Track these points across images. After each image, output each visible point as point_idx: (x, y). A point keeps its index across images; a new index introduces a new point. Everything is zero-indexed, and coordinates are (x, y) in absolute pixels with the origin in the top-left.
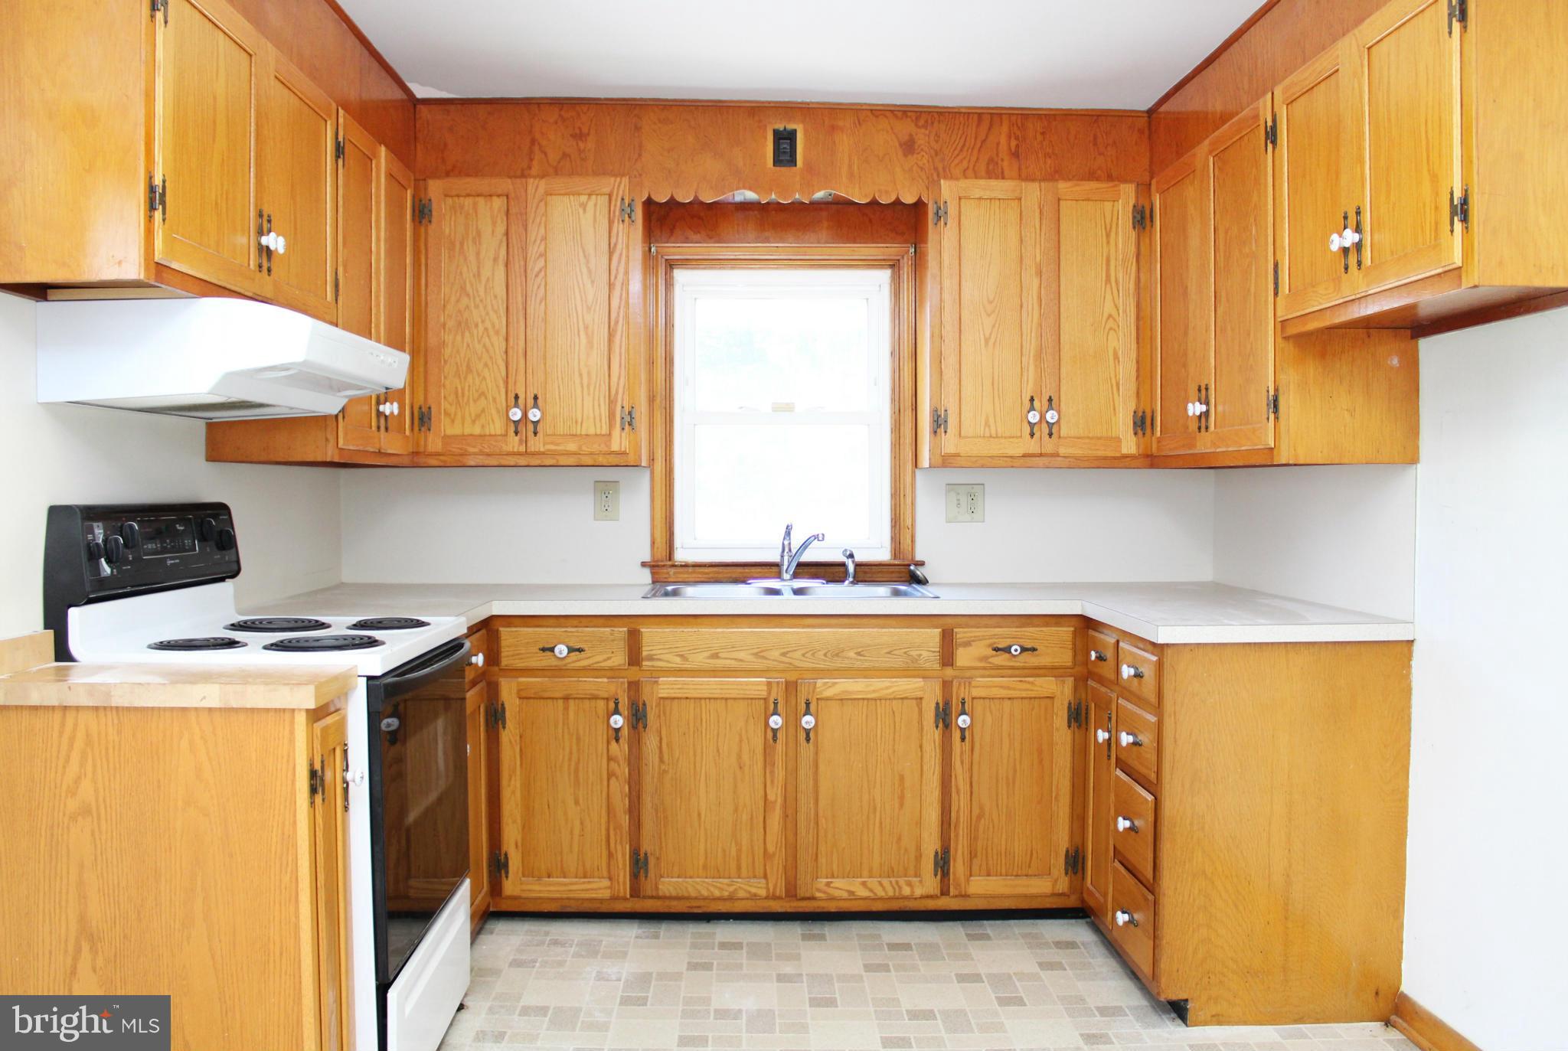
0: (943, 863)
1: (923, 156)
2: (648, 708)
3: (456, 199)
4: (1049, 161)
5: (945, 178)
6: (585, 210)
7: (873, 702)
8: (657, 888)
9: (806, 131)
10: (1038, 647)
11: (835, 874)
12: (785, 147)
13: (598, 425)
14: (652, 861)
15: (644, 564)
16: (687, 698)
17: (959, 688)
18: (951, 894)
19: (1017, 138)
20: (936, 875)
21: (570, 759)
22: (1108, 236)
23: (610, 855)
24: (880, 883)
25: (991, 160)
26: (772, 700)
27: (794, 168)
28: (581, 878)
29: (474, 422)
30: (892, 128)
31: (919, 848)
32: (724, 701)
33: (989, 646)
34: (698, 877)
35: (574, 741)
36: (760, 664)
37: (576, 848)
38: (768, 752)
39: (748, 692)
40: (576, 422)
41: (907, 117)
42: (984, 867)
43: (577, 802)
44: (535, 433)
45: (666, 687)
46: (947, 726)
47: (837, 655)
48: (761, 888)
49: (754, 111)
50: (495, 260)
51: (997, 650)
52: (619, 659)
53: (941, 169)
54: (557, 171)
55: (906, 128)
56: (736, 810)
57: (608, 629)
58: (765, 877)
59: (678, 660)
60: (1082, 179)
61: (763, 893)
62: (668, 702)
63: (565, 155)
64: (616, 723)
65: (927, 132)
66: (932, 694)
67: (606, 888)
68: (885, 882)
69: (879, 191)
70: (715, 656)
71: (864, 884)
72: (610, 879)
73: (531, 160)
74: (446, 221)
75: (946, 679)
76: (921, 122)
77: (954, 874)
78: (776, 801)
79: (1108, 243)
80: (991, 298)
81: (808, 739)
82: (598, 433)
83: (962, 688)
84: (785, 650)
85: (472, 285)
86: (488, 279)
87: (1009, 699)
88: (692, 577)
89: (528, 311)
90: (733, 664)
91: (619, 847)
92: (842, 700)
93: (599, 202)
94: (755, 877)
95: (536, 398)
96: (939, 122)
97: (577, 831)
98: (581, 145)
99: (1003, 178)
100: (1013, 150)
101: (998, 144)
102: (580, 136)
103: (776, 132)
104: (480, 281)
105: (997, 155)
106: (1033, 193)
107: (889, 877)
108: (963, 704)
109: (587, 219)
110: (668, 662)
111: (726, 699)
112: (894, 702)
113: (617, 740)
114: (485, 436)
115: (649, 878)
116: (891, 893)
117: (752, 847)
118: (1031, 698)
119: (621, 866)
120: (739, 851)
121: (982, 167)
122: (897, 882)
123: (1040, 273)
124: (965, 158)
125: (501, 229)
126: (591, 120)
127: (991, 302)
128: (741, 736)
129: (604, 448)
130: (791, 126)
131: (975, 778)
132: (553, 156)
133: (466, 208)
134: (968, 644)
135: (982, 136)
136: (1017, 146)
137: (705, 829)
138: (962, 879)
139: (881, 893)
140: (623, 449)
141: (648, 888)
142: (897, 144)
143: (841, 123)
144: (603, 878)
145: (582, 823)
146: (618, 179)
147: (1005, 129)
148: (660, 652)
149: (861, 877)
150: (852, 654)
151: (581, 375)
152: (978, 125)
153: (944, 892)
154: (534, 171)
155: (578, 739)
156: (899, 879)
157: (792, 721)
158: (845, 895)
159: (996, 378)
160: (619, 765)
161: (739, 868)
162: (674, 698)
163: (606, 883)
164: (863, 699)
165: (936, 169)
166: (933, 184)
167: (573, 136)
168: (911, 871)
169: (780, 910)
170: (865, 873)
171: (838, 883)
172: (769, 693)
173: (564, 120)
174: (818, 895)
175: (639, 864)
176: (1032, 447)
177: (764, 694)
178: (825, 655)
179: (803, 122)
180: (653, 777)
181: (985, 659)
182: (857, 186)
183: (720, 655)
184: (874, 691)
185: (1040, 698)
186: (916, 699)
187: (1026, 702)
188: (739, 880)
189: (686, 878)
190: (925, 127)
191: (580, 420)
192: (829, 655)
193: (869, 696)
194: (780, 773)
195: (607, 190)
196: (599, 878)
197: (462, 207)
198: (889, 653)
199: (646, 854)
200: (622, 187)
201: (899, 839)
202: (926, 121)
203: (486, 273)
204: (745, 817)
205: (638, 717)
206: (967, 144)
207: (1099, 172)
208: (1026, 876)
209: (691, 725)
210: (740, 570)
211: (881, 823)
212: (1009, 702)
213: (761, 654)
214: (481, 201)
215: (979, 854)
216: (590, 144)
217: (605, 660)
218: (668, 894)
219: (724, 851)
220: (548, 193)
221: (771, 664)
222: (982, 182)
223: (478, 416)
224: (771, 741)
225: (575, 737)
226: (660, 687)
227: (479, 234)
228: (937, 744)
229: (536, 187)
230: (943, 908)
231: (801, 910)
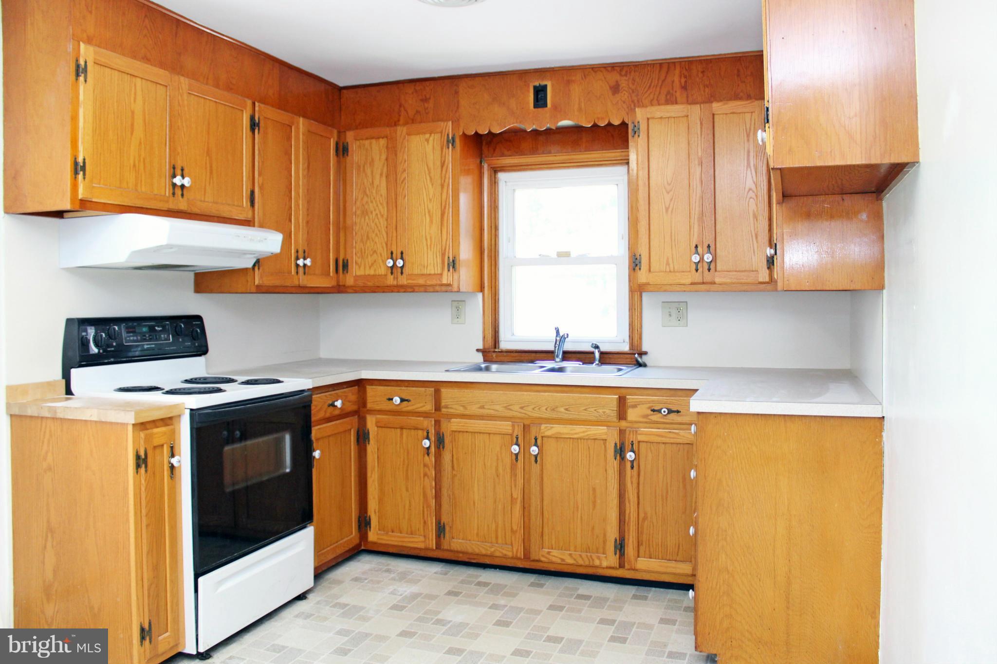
0: (620, 547)
1: (624, 94)
2: (445, 437)
3: (361, 141)
4: (707, 90)
5: (639, 107)
6: (428, 142)
7: (576, 440)
8: (450, 545)
9: (553, 86)
10: (681, 411)
11: (554, 547)
12: (540, 94)
13: (436, 269)
14: (447, 529)
15: (478, 350)
16: (467, 432)
17: (629, 435)
18: (626, 568)
19: (685, 77)
20: (615, 554)
21: (404, 464)
22: (748, 136)
23: (425, 522)
24: (581, 556)
25: (668, 93)
26: (515, 435)
27: (545, 109)
28: (409, 534)
29: (370, 268)
30: (605, 78)
31: (605, 535)
32: (488, 435)
33: (649, 408)
34: (474, 541)
35: (406, 454)
36: (509, 414)
37: (407, 517)
38: (513, 467)
39: (500, 430)
40: (424, 267)
41: (614, 70)
42: (647, 552)
43: (407, 490)
44: (402, 273)
45: (455, 424)
46: (623, 458)
47: (553, 410)
48: (509, 551)
49: (523, 75)
50: (381, 175)
51: (653, 411)
52: (429, 407)
53: (636, 101)
54: (413, 121)
55: (614, 77)
56: (495, 502)
57: (423, 389)
58: (512, 545)
59: (461, 408)
60: (731, 99)
61: (510, 554)
62: (456, 434)
63: (418, 112)
64: (425, 444)
65: (627, 78)
66: (613, 438)
67: (422, 542)
68: (584, 555)
69: (598, 118)
70: (482, 407)
71: (570, 555)
72: (425, 536)
73: (400, 116)
74: (356, 154)
75: (621, 428)
76: (623, 73)
77: (627, 555)
78: (517, 498)
79: (748, 140)
80: (669, 182)
81: (536, 461)
82: (436, 273)
83: (632, 436)
84: (523, 405)
85: (369, 190)
86: (378, 186)
87: (663, 443)
88: (506, 359)
89: (398, 203)
90: (492, 412)
91: (429, 519)
92: (557, 438)
93: (436, 137)
94: (506, 544)
95: (402, 253)
96: (635, 72)
97: (407, 507)
98: (426, 105)
99: (676, 103)
100: (683, 85)
101: (673, 82)
102: (425, 100)
103: (535, 87)
104: (373, 187)
105: (673, 89)
106: (696, 111)
107: (587, 552)
108: (632, 445)
109: (429, 148)
110: (456, 409)
111: (489, 434)
112: (589, 441)
113: (428, 455)
114: (376, 275)
115: (445, 539)
116: (587, 563)
117: (504, 525)
118: (677, 444)
119: (430, 530)
120: (497, 527)
121: (663, 98)
122: (591, 556)
123: (701, 164)
124: (651, 93)
125: (384, 157)
126: (431, 90)
127: (669, 184)
128: (498, 456)
129: (439, 282)
130: (543, 83)
131: (641, 494)
132: (411, 113)
133: (366, 146)
134: (635, 406)
135: (662, 78)
136: (686, 82)
137: (478, 512)
138: (632, 558)
139: (581, 562)
140: (449, 283)
141: (445, 546)
142: (608, 88)
143: (574, 78)
144: (421, 535)
145: (410, 502)
146: (445, 123)
147: (677, 72)
148: (451, 403)
149: (569, 551)
150: (562, 410)
151: (426, 240)
152: (660, 71)
153: (621, 566)
154: (401, 122)
155: (408, 453)
156: (592, 554)
157: (525, 450)
158: (559, 561)
159: (673, 232)
160: (429, 470)
161: (497, 538)
162: (460, 432)
163: (422, 539)
164: (570, 438)
165: (633, 101)
166: (631, 111)
167: (422, 100)
168: (601, 550)
169: (521, 566)
170: (572, 548)
171: (555, 552)
172: (513, 432)
173: (416, 91)
174: (543, 559)
175: (441, 529)
176: (697, 277)
177: (510, 431)
178: (546, 409)
179: (551, 79)
180: (448, 478)
181: (646, 416)
182: (584, 117)
183: (485, 407)
184: (576, 434)
185: (683, 444)
186: (603, 440)
187: (675, 446)
188: (497, 545)
189: (467, 540)
190: (626, 75)
191: (426, 265)
192: (548, 409)
193: (571, 437)
194: (520, 482)
195: (439, 130)
196: (419, 535)
197: (364, 145)
198: (585, 410)
199: (444, 524)
200: (448, 127)
201: (593, 529)
202: (627, 72)
203: (376, 182)
204: (500, 507)
205: (440, 441)
206: (653, 84)
207: (741, 94)
208: (675, 561)
209: (470, 448)
210: (534, 355)
211: (581, 517)
212: (663, 445)
213: (508, 407)
214: (374, 141)
215: (644, 544)
216: (430, 105)
217: (421, 407)
218: (456, 549)
219: (488, 526)
220: (409, 134)
221: (515, 414)
222: (662, 107)
223: (372, 264)
224: (515, 461)
225: (406, 451)
226: (452, 424)
227: (373, 160)
228: (616, 469)
229: (401, 130)
230: (621, 576)
231: (533, 567)
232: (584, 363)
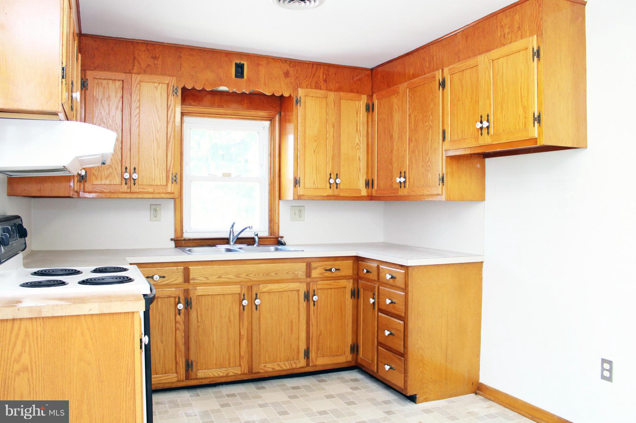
0: (307, 354)
1: (292, 79)
2: (192, 300)
3: (99, 80)
4: (337, 84)
5: (300, 88)
6: (157, 89)
7: (281, 292)
8: (196, 375)
9: (248, 65)
10: (341, 269)
11: (267, 362)
12: (240, 69)
13: (162, 181)
14: (194, 364)
15: (172, 240)
16: (208, 295)
17: (312, 286)
18: (310, 365)
19: (326, 75)
20: (305, 359)
21: (159, 324)
22: (357, 114)
23: (176, 363)
24: (284, 364)
25: (316, 82)
26: (242, 294)
27: (243, 79)
28: (164, 374)
29: (106, 178)
30: (281, 67)
31: (298, 349)
32: (223, 295)
33: (324, 269)
34: (213, 369)
35: (161, 316)
36: (238, 280)
37: (162, 362)
38: (241, 315)
39: (233, 291)
40: (152, 179)
41: (286, 62)
42: (322, 354)
43: (162, 342)
44: (134, 184)
45: (200, 290)
46: (308, 300)
47: (268, 275)
48: (238, 370)
49: (228, 54)
50: (117, 108)
51: (326, 270)
52: (180, 280)
53: (298, 84)
54: (145, 72)
55: (286, 67)
56: (228, 340)
57: (175, 268)
58: (240, 366)
59: (205, 279)
60: (349, 92)
61: (239, 372)
62: (200, 297)
63: (148, 65)
64: (180, 307)
65: (294, 69)
66: (303, 288)
67: (175, 377)
68: (286, 363)
69: (276, 91)
70: (220, 277)
71: (278, 365)
72: (177, 373)
73: (134, 66)
74: (95, 89)
75: (308, 282)
76: (291, 65)
77: (311, 358)
78: (244, 335)
79: (357, 116)
80: (316, 135)
81: (256, 309)
82: (162, 184)
83: (314, 286)
84: (247, 274)
85: (106, 118)
86: (113, 117)
87: (330, 289)
88: (191, 244)
89: (132, 131)
90: (227, 280)
91: (181, 359)
92: (269, 292)
93: (163, 86)
94: (236, 366)
95: (135, 169)
96: (298, 66)
97: (162, 354)
98: (156, 62)
99: (321, 89)
100: (324, 79)
101: (319, 76)
102: (155, 58)
103: (236, 64)
104: (110, 117)
105: (319, 81)
106: (332, 95)
107: (287, 361)
108: (314, 291)
109: (158, 93)
110: (201, 280)
111: (224, 295)
112: (289, 292)
113: (179, 314)
114: (111, 185)
115: (193, 372)
116: (288, 367)
117: (235, 354)
118: (338, 288)
119: (181, 368)
120: (230, 356)
121: (313, 86)
122: (291, 363)
123: (334, 126)
124: (307, 81)
125: (120, 95)
126: (160, 52)
127: (316, 137)
128: (230, 309)
129: (164, 191)
130: (242, 62)
131: (318, 320)
132: (143, 65)
133: (104, 84)
134: (316, 268)
135: (313, 73)
136: (326, 78)
137: (216, 349)
138: (314, 359)
139: (285, 368)
140: (172, 191)
141: (193, 375)
142: (282, 73)
143: (261, 63)
144: (173, 373)
145: (164, 351)
146: (172, 78)
147: (322, 71)
148: (197, 276)
149: (277, 362)
150: (273, 274)
151: (154, 160)
152: (312, 68)
153: (308, 365)
154: (135, 71)
155: (162, 315)
156: (291, 362)
157: (252, 302)
158: (271, 370)
159: (317, 167)
160: (180, 325)
161: (229, 363)
162: (202, 296)
163: (175, 375)
164: (277, 292)
165: (297, 84)
166: (295, 90)
167: (152, 57)
168: (296, 358)
169: (246, 379)
170: (278, 360)
171: (269, 365)
172: (241, 291)
173: (148, 51)
174: (261, 371)
175: (189, 365)
176: (330, 192)
177: (239, 292)
178: (263, 275)
179: (247, 61)
180: (194, 329)
181: (322, 274)
182: (267, 89)
183: (222, 277)
184: (281, 288)
185: (341, 288)
186: (297, 290)
187: (336, 290)
188: (230, 368)
189: (208, 369)
190: (293, 67)
191: (154, 179)
192: (264, 275)
193: (279, 290)
194: (246, 323)
195: (167, 82)
196: (172, 373)
197: (102, 84)
198: (287, 273)
199: (192, 361)
200: (173, 81)
201: (291, 346)
202: (294, 65)
203: (113, 113)
204: (232, 342)
205: (188, 304)
206: (308, 75)
207: (354, 90)
208: (337, 356)
209: (210, 306)
210: (211, 241)
211: (284, 340)
212: (330, 290)
213: (238, 276)
214: (110, 82)
215: (320, 349)
216: (159, 62)
217: (174, 281)
218: (201, 377)
219: (224, 357)
220: (141, 81)
221: (242, 279)
222: (314, 90)
223: (108, 176)
224: (242, 310)
225: (161, 314)
226: (197, 291)
227: (109, 96)
228: (305, 307)
229: (136, 78)
230: (307, 371)
231: (254, 378)
232: (248, 245)
